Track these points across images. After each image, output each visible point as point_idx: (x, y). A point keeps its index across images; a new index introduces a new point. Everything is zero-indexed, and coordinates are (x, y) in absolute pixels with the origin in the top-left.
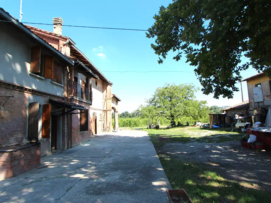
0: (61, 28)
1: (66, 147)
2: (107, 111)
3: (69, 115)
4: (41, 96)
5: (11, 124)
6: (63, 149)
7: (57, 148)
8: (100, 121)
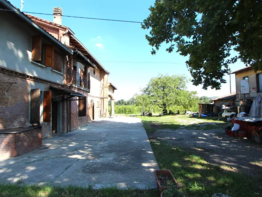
0: (61, 18)
1: (66, 131)
2: (104, 98)
3: (68, 102)
4: (43, 83)
5: (15, 109)
6: (63, 133)
7: (57, 131)
8: (97, 107)
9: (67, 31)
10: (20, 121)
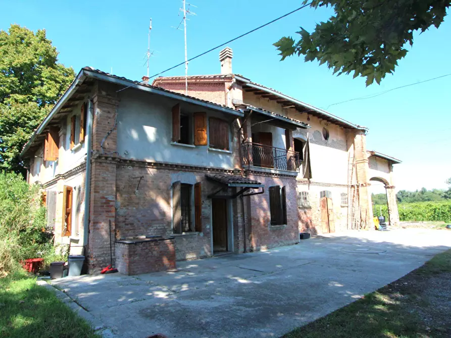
0: (230, 62)
1: (241, 249)
2: (358, 186)
3: (245, 199)
4: (192, 171)
5: (149, 211)
6: (236, 253)
7: (229, 250)
8: (342, 207)
9: (234, 80)
10: (157, 229)
